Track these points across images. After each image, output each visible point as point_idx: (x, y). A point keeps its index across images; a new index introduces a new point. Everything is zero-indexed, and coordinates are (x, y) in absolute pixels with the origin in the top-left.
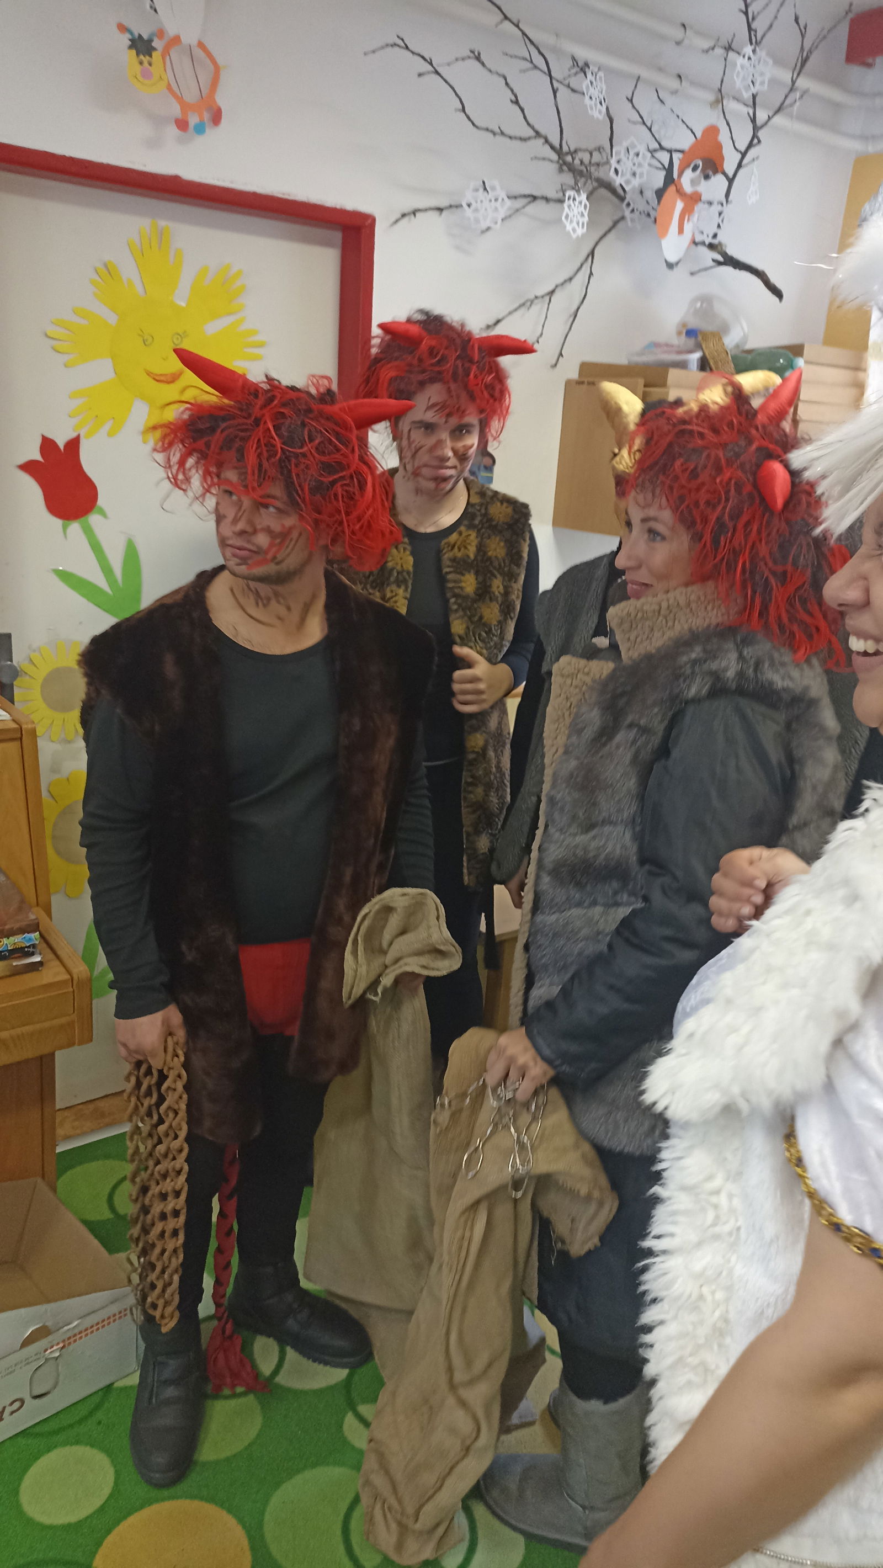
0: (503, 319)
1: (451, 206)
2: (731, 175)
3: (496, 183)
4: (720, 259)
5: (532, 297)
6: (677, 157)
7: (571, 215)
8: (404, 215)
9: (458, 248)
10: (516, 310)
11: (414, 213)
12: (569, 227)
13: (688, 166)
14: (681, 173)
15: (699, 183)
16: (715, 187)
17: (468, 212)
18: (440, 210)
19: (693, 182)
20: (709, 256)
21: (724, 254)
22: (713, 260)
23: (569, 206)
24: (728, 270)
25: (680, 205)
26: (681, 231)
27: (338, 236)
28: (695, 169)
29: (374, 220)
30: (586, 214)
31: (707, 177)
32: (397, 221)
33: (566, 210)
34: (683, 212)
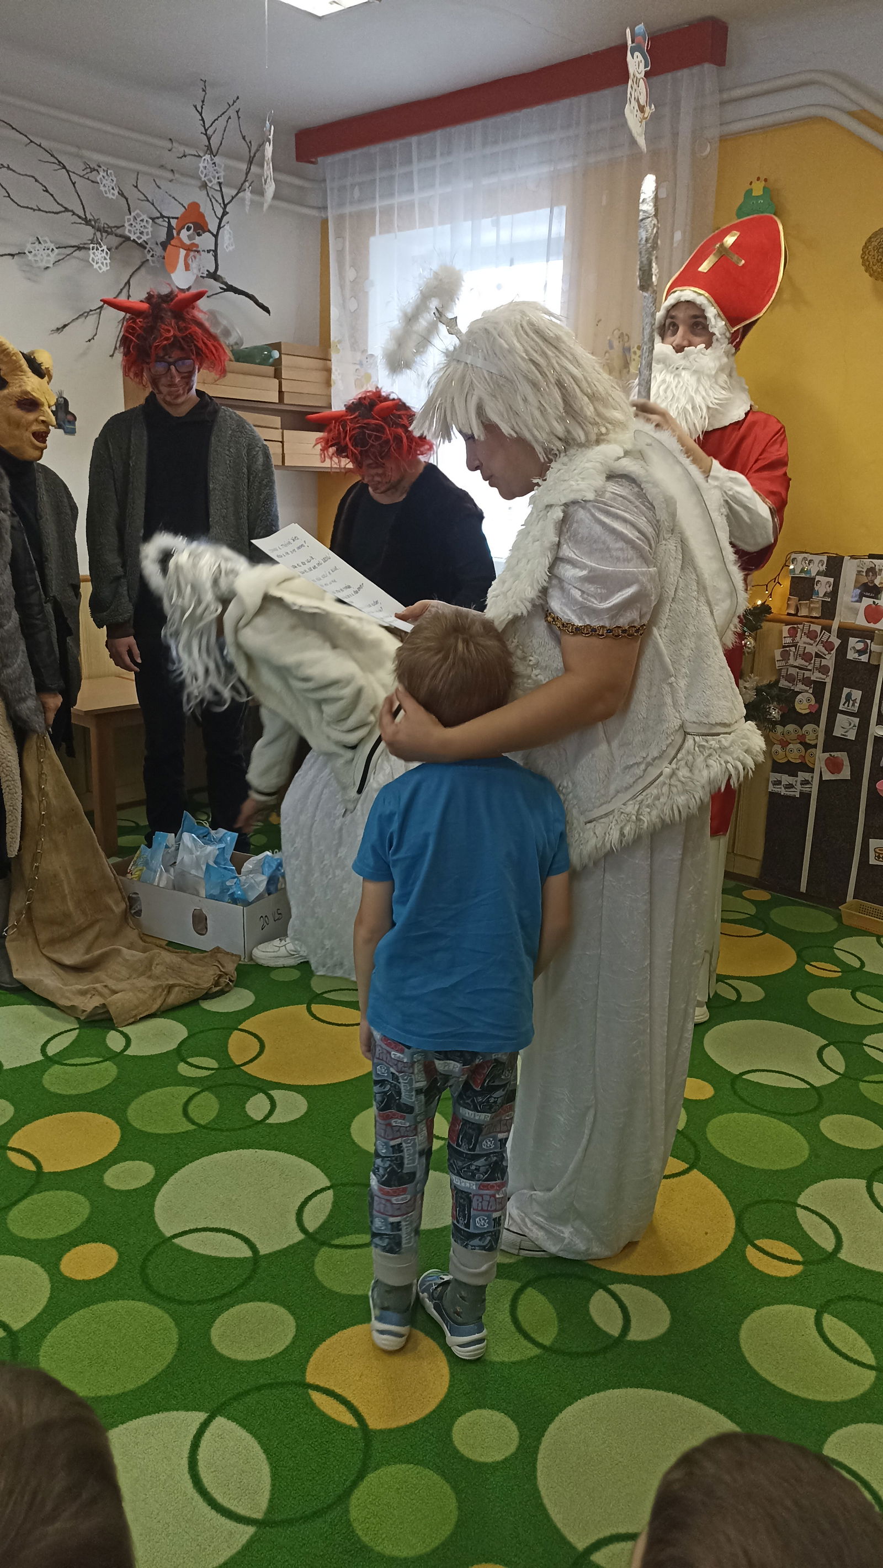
0: (69, 324)
1: (19, 253)
2: (215, 233)
3: (46, 238)
4: (225, 287)
5: (88, 310)
6: (174, 222)
7: (96, 259)
9: (29, 279)
10: (77, 318)
12: (96, 266)
13: (183, 228)
14: (178, 233)
15: (194, 239)
16: (205, 241)
17: (30, 256)
18: (13, 255)
19: (190, 238)
20: (217, 286)
21: (226, 284)
22: (221, 288)
23: (94, 253)
24: (231, 294)
25: (183, 252)
26: (187, 267)
28: (189, 229)
30: (108, 258)
31: (199, 235)
33: (92, 256)
34: (186, 257)
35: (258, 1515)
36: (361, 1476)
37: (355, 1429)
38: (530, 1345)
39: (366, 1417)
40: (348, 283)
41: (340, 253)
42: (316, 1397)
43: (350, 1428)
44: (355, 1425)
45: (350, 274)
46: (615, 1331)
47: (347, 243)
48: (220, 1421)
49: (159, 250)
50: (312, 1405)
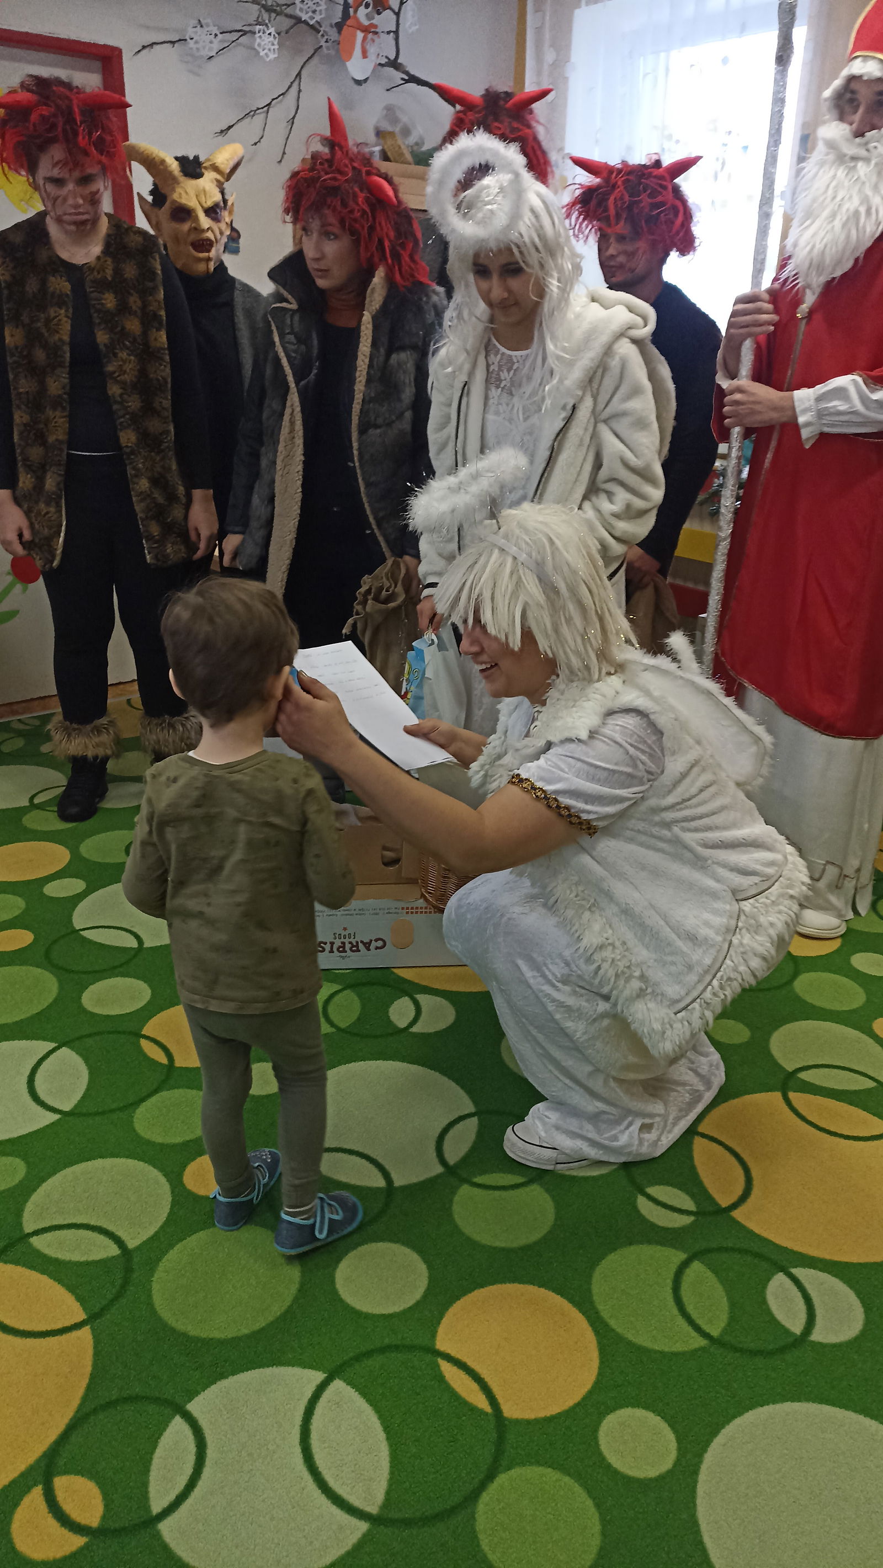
1: (180, 40)
2: (397, 11)
3: (209, 21)
4: (407, 78)
5: (255, 109)
7: (263, 43)
8: (144, 47)
9: (190, 71)
10: (242, 119)
11: (152, 45)
12: (262, 53)
13: (361, 4)
14: (356, 11)
15: (373, 18)
16: (385, 20)
17: (191, 43)
18: (173, 43)
19: (369, 17)
20: (398, 76)
21: (407, 73)
22: (403, 79)
23: (260, 37)
24: (412, 86)
25: (360, 35)
26: (365, 54)
27: (98, 64)
28: (367, 6)
29: (120, 51)
30: (276, 43)
31: (379, 13)
32: (139, 51)
33: (258, 40)
34: (364, 39)
35: (373, 1509)
36: (490, 1476)
37: (487, 1414)
38: (694, 1334)
39: (501, 1400)
40: (546, 67)
41: (539, 30)
42: (447, 1368)
43: (482, 1412)
44: (488, 1409)
45: (550, 56)
46: (797, 1327)
47: (548, 18)
48: (338, 1385)
49: (333, 34)
50: (441, 1379)
